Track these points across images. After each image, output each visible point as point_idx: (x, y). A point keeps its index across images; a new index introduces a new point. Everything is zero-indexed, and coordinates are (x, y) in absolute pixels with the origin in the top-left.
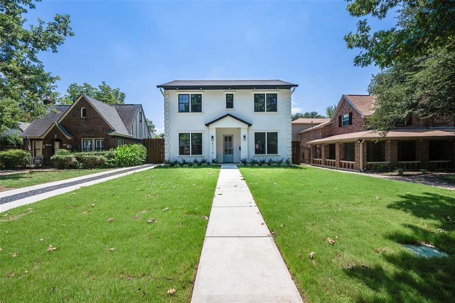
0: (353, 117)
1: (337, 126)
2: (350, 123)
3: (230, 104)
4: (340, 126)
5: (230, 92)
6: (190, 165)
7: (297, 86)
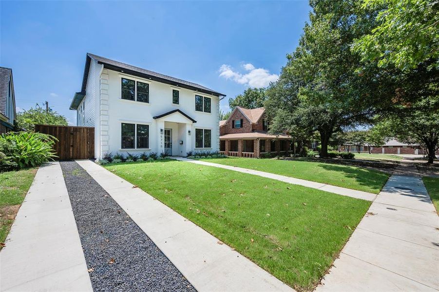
0: (244, 122)
1: (231, 127)
2: (241, 126)
3: (176, 100)
4: (233, 127)
5: (176, 88)
6: (135, 160)
7: (225, 96)
